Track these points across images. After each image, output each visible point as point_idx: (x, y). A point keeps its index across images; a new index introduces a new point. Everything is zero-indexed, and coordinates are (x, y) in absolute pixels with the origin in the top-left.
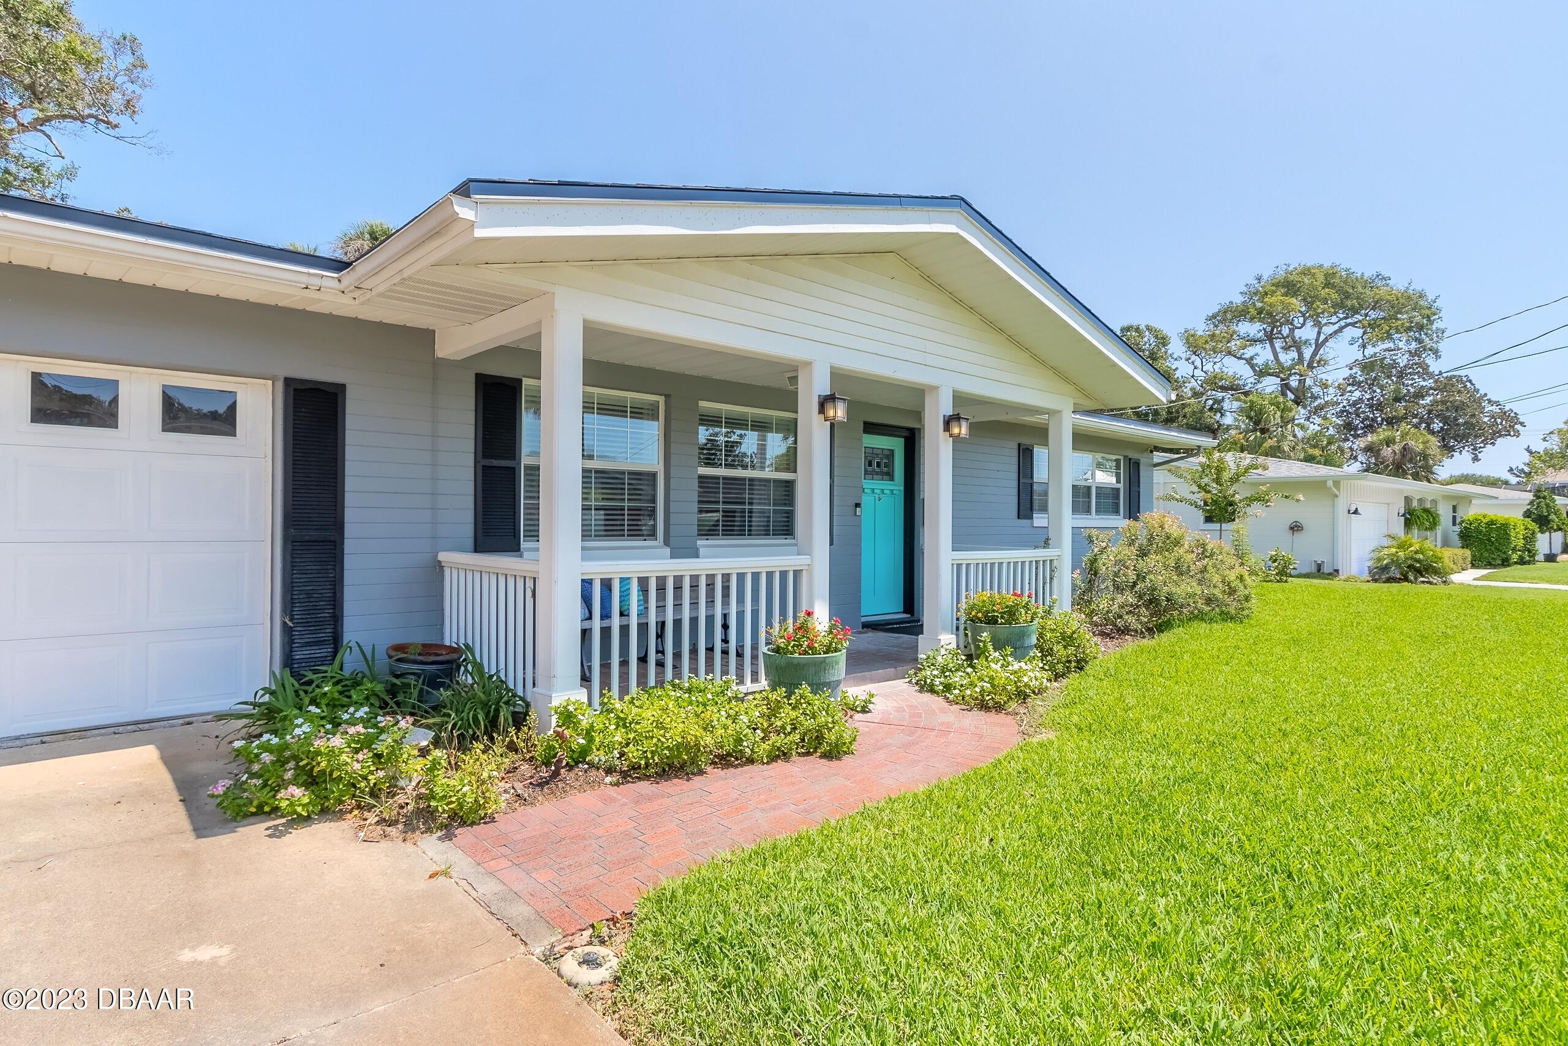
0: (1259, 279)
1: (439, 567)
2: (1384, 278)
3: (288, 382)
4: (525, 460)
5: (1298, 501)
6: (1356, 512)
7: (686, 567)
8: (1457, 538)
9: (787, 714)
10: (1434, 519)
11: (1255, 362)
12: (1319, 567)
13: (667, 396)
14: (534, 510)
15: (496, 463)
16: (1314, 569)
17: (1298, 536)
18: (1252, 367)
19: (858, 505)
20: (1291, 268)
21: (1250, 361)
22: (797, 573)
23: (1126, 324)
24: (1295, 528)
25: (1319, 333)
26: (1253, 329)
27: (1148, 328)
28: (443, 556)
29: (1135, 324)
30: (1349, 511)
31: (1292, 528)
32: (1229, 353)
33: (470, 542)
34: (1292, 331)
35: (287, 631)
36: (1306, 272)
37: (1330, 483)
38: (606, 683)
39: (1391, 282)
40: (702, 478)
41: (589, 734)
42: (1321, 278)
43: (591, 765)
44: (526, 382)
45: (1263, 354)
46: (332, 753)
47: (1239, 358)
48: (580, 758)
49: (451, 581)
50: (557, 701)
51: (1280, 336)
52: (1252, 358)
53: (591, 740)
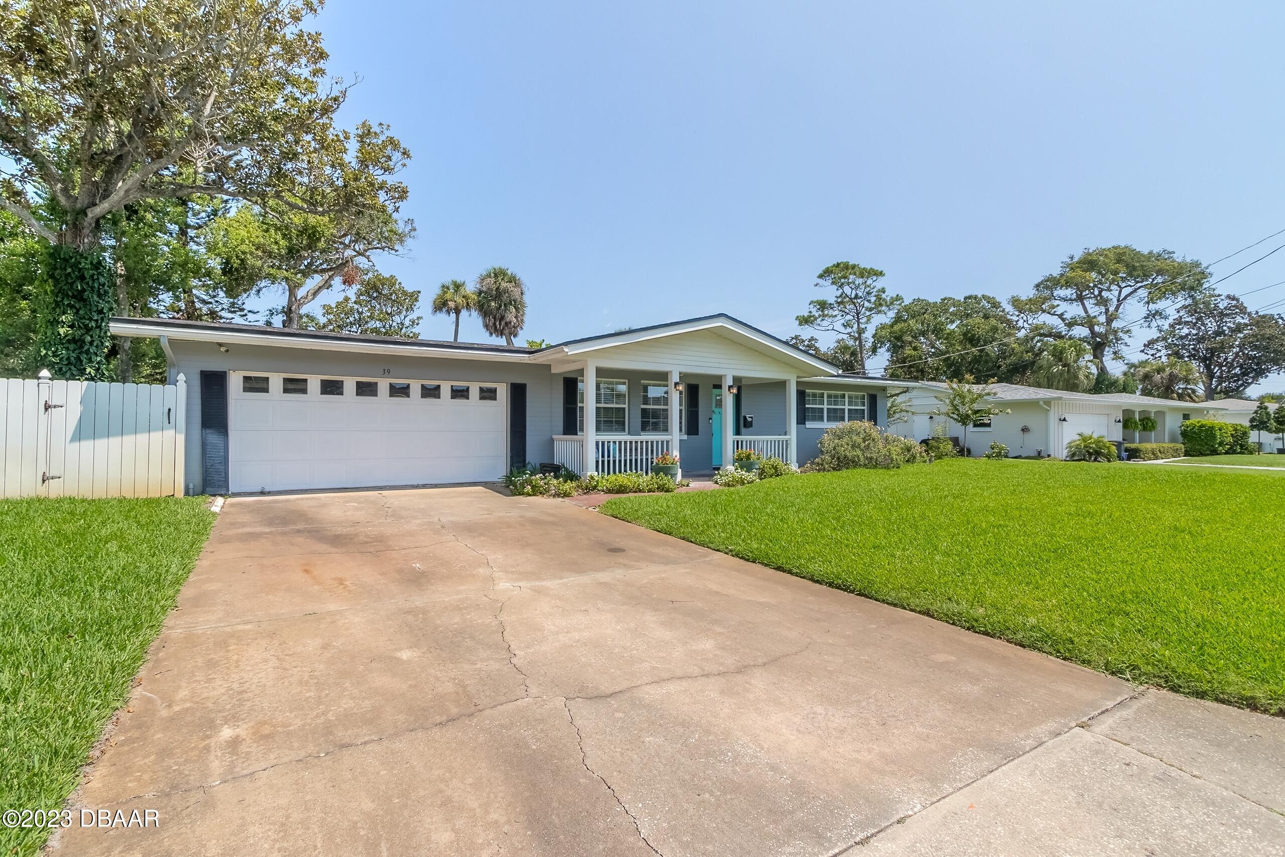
0: (1072, 258)
1: (552, 440)
2: (1169, 253)
3: (512, 384)
4: (579, 405)
5: (1008, 413)
6: (1064, 420)
7: (634, 438)
8: (1180, 436)
9: (655, 480)
10: (1153, 424)
11: (1064, 317)
12: (1039, 453)
13: (629, 380)
14: (582, 422)
15: (570, 406)
16: (1036, 454)
17: (1027, 435)
18: (1063, 320)
19: (710, 419)
20: (1091, 251)
21: (1061, 316)
22: (668, 442)
23: (967, 295)
24: (1025, 430)
25: (1120, 292)
26: (1069, 292)
27: (983, 296)
28: (554, 437)
29: (974, 294)
30: (1060, 420)
31: (1023, 430)
32: (1044, 311)
33: (562, 432)
34: (1100, 292)
35: (512, 457)
36: (1102, 252)
37: (1041, 403)
38: (603, 471)
39: (1175, 256)
40: (643, 410)
41: (597, 482)
42: (1111, 255)
43: (598, 490)
44: (579, 378)
45: (1074, 310)
46: (536, 480)
47: (1052, 315)
48: (595, 487)
49: (556, 444)
50: (589, 474)
51: (1093, 296)
52: (1062, 314)
53: (598, 483)
